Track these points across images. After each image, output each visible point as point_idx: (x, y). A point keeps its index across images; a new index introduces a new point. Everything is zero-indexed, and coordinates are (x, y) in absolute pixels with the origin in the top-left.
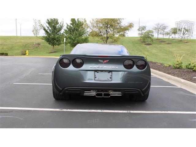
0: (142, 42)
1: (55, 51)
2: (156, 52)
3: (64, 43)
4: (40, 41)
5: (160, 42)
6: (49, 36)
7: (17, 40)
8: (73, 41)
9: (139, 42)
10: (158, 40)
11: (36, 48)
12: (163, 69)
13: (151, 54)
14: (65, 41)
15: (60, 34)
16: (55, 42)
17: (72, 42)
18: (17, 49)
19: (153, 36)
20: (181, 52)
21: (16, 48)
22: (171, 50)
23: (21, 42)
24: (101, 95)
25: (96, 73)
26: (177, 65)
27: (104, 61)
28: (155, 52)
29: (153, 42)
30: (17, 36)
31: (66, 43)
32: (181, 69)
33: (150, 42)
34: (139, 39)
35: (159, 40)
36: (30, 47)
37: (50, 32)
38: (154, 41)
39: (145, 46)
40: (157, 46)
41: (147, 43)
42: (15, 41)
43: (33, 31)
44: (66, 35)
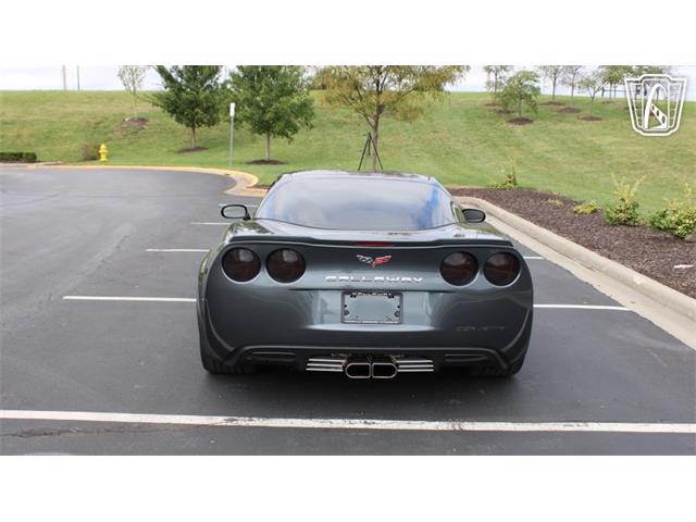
0: (500, 111)
1: (197, 145)
2: (547, 152)
3: (229, 121)
4: (146, 109)
5: (561, 111)
6: (176, 94)
7: (67, 105)
8: (261, 112)
9: (490, 111)
10: (555, 103)
11: (133, 133)
12: (572, 222)
13: (530, 157)
14: (232, 113)
15: (216, 83)
16: (197, 114)
17: (256, 117)
18: (67, 137)
19: (536, 91)
20: (635, 152)
21: (66, 134)
22: (598, 142)
23: (81, 113)
24: (364, 370)
25: (347, 297)
26: (621, 211)
27: (374, 259)
28: (546, 148)
29: (536, 112)
30: (66, 91)
31: (235, 120)
32: (635, 226)
33: (528, 111)
34: (490, 99)
35: (559, 104)
36: (112, 132)
37: (179, 80)
38: (540, 109)
39: (511, 126)
40: (552, 127)
41: (517, 115)
42: (62, 109)
43: (121, 76)
44: (236, 93)
